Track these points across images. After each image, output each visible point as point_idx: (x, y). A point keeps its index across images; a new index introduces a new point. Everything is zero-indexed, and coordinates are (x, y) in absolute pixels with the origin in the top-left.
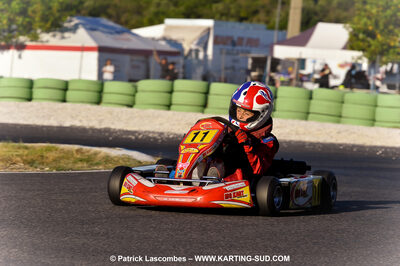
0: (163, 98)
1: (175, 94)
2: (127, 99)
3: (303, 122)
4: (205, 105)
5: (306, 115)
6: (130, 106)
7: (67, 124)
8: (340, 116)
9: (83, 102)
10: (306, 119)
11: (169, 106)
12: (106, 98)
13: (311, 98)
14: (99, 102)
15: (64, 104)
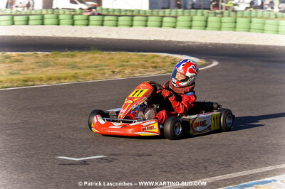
0: (188, 24)
1: (193, 22)
2: (173, 25)
3: (248, 33)
4: (206, 26)
5: (249, 30)
6: (174, 27)
7: (152, 39)
8: (263, 30)
9: (154, 26)
10: (249, 31)
11: (190, 27)
12: (164, 24)
13: (251, 22)
14: (161, 26)
15: (147, 28)
